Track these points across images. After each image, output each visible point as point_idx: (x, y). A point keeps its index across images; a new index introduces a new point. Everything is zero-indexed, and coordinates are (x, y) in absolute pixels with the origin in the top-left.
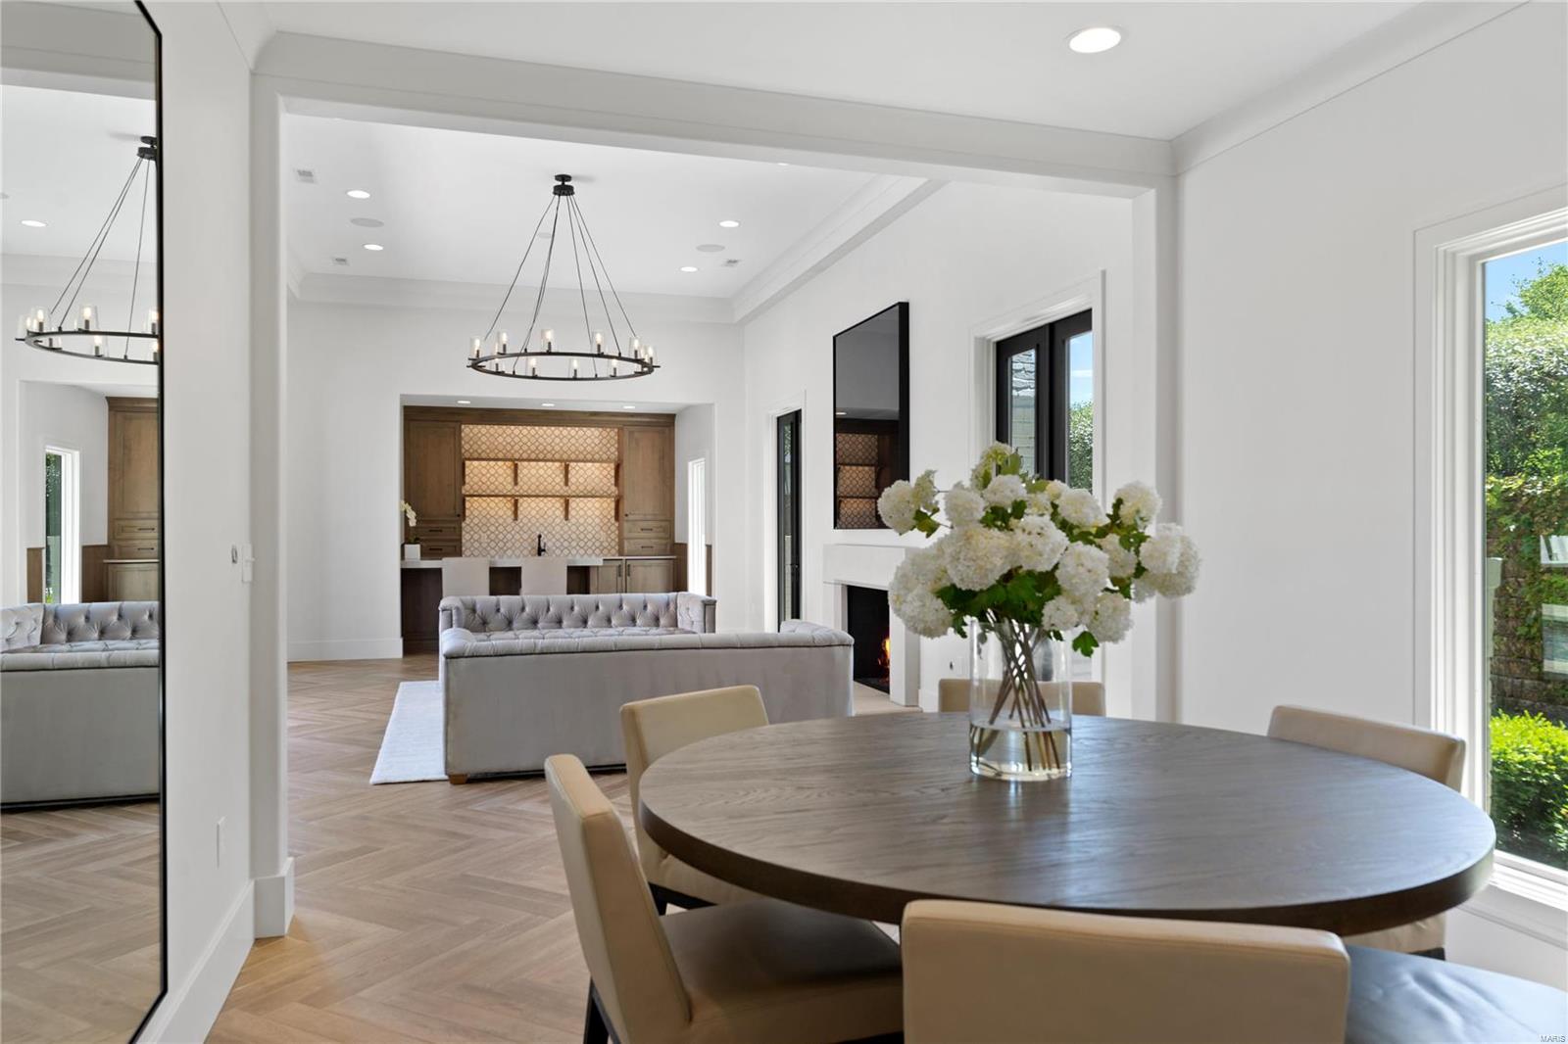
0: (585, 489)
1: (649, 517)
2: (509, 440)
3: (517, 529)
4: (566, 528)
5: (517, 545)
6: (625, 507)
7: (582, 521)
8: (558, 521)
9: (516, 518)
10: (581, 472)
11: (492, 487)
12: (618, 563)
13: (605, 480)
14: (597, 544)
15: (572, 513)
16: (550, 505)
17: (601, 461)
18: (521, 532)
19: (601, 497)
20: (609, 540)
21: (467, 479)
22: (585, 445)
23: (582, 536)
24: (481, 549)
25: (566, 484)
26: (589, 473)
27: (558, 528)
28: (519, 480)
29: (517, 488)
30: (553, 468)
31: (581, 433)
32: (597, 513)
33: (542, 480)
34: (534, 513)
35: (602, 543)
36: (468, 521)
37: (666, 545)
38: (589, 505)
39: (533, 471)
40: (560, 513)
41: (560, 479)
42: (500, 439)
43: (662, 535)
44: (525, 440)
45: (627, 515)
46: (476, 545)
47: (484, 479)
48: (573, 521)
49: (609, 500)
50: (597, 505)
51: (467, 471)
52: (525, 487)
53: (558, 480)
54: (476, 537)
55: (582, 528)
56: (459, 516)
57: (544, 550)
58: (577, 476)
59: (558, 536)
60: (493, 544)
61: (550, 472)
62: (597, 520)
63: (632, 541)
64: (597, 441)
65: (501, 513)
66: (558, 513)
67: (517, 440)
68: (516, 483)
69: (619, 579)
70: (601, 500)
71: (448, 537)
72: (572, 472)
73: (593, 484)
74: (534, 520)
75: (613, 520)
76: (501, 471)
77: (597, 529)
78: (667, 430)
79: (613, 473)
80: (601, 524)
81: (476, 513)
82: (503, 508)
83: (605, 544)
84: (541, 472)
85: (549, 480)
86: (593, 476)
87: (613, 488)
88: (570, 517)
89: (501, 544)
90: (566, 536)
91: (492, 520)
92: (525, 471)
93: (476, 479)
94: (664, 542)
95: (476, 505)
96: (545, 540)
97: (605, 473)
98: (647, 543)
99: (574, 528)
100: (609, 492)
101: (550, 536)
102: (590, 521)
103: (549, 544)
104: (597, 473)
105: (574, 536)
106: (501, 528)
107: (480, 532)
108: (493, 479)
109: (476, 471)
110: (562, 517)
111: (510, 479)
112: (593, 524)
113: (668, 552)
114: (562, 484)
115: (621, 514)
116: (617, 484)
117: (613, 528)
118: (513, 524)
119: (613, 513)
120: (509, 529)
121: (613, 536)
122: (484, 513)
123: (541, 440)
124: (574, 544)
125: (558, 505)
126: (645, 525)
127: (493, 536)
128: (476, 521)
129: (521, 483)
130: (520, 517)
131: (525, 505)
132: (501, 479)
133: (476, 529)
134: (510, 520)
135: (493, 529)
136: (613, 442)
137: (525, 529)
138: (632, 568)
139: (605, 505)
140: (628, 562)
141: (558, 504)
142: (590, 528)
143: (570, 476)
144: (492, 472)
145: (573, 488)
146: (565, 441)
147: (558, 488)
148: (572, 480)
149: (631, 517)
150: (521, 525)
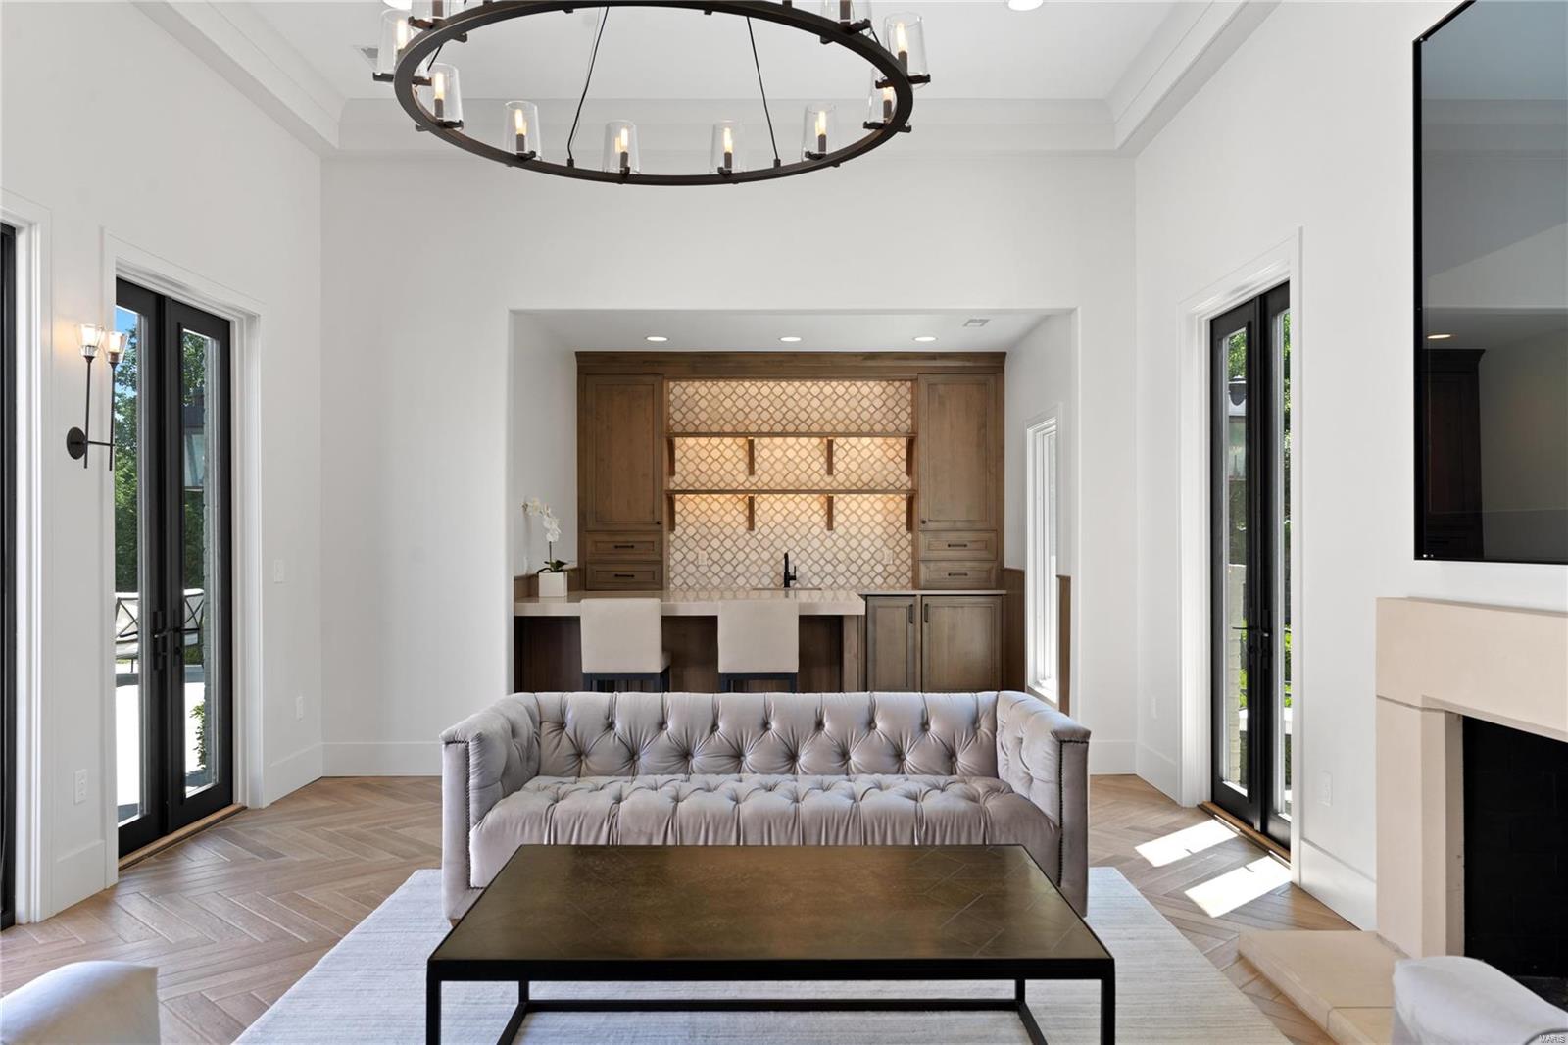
0: (860, 480)
1: (959, 525)
2: (741, 403)
3: (753, 543)
4: (829, 543)
5: (754, 569)
6: (923, 510)
7: (853, 531)
8: (816, 531)
9: (751, 527)
10: (853, 453)
11: (716, 479)
12: (909, 602)
13: (891, 466)
14: (879, 568)
15: (839, 518)
16: (803, 506)
17: (884, 434)
18: (759, 549)
19: (885, 492)
20: (897, 562)
21: (678, 467)
22: (859, 409)
23: (854, 555)
24: (697, 575)
25: (830, 472)
26: (866, 453)
27: (816, 543)
28: (756, 466)
29: (753, 480)
30: (810, 447)
31: (853, 390)
32: (879, 518)
33: (790, 466)
34: (779, 518)
35: (885, 566)
36: (678, 531)
37: (989, 571)
38: (866, 505)
39: (778, 453)
40: (819, 518)
41: (819, 464)
42: (728, 403)
43: (983, 554)
44: (765, 403)
45: (924, 522)
46: (691, 568)
47: (703, 467)
48: (840, 531)
49: (897, 498)
50: (879, 506)
51: (678, 454)
52: (766, 478)
53: (816, 466)
54: (691, 556)
55: (854, 543)
56: (658, 523)
57: (794, 578)
58: (847, 459)
59: (816, 556)
60: (716, 568)
61: (803, 453)
62: (879, 531)
63: (932, 565)
64: (878, 403)
65: (728, 518)
66: (816, 518)
67: (753, 403)
68: (752, 472)
69: (910, 626)
70: (885, 497)
71: (644, 557)
72: (839, 454)
73: (872, 472)
74: (778, 531)
75: (903, 530)
76: (728, 453)
77: (879, 543)
78: (991, 379)
79: (903, 454)
80: (885, 537)
81: (691, 519)
82: (731, 511)
83: (891, 569)
84: (791, 453)
85: (803, 466)
86: (872, 460)
87: (905, 478)
88: (835, 525)
89: (729, 568)
90: (829, 556)
91: (716, 531)
92: (766, 453)
93: (691, 467)
94: (987, 565)
95: (690, 506)
96: (797, 562)
97: (891, 453)
98: (957, 567)
99: (841, 543)
100: (898, 485)
101: (804, 555)
102: (866, 531)
103: (803, 569)
104: (878, 453)
105: (841, 556)
106: (728, 543)
107: (697, 549)
108: (716, 466)
109: (691, 454)
110: (823, 524)
111: (743, 466)
112: (873, 537)
113: (993, 584)
114: (823, 472)
115: (916, 520)
116: (909, 472)
117: (904, 543)
118: (747, 537)
119: (903, 518)
120: (741, 543)
121: (904, 556)
122: (703, 518)
123: (790, 403)
124: (841, 568)
125: (816, 506)
126: (953, 537)
127: (716, 556)
128: (691, 531)
129: (759, 472)
130: (758, 525)
131: (766, 506)
132: (728, 466)
133: (691, 544)
134: (742, 530)
135: (716, 543)
136: (903, 403)
137: (766, 543)
138: (931, 610)
139: (891, 506)
140: (926, 600)
141: (817, 504)
142: (866, 543)
143: (835, 459)
144: (716, 454)
145: (841, 478)
146: (828, 403)
147: (816, 478)
148: (839, 465)
149: (931, 525)
150: (759, 537)
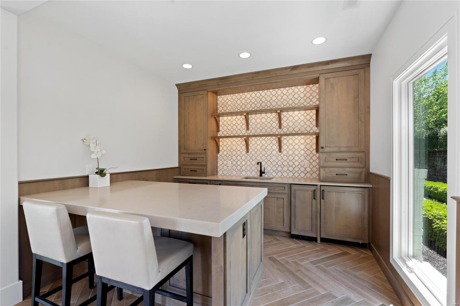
0: (294, 130)
1: (343, 149)
2: (244, 102)
3: (248, 158)
4: (280, 158)
5: (249, 168)
6: (322, 143)
7: (291, 152)
8: (274, 153)
9: (248, 151)
10: (291, 118)
11: (234, 132)
12: (313, 188)
13: (308, 123)
14: (302, 169)
15: (284, 147)
16: (269, 142)
17: (306, 109)
18: (251, 160)
19: (305, 134)
20: (311, 166)
21: (221, 128)
22: (293, 99)
23: (291, 163)
24: (227, 170)
25: (280, 127)
26: (296, 118)
27: (274, 158)
28: (250, 126)
29: (249, 132)
30: (271, 117)
31: (290, 91)
32: (302, 147)
33: (264, 125)
34: (259, 147)
35: (305, 168)
36: (221, 153)
37: (361, 173)
38: (297, 141)
39: (258, 121)
40: (276, 147)
41: (276, 124)
42: (239, 102)
43: (357, 164)
44: (253, 100)
45: (322, 148)
46: (225, 167)
47: (230, 128)
48: (285, 152)
49: (311, 138)
50: (302, 141)
51: (221, 123)
52: (253, 131)
53: (274, 125)
54: (225, 163)
55: (291, 158)
56: (205, 150)
57: (264, 173)
58: (288, 121)
59: (274, 163)
60: (234, 168)
61: (269, 120)
62: (302, 152)
63: (327, 169)
64: (302, 95)
65: (239, 148)
66: (274, 147)
67: (248, 101)
68: (248, 129)
69: (314, 201)
70: (305, 137)
71: (200, 163)
72: (284, 119)
73: (299, 126)
74: (258, 153)
75: (314, 152)
76: (239, 122)
77: (302, 158)
78: (362, 71)
79: (314, 117)
80: (305, 155)
81: (225, 148)
82: (240, 143)
83: (308, 170)
84: (264, 120)
85: (269, 125)
86: (299, 121)
87: (315, 129)
88: (282, 150)
89: (239, 168)
90: (280, 163)
91: (234, 153)
92: (253, 121)
93: (225, 128)
94: (359, 170)
95: (225, 143)
96: (266, 166)
97: (308, 117)
98: (341, 171)
99: (285, 158)
100: (311, 131)
101: (269, 163)
102: (297, 152)
103: (269, 168)
104: (302, 118)
105: (285, 163)
106: (239, 158)
107: (227, 160)
108: (234, 127)
109: (225, 123)
110: (277, 150)
111: (244, 127)
112: (299, 155)
113: (363, 180)
114: (277, 127)
115: (320, 147)
116: (317, 125)
117: (314, 158)
118: (246, 155)
119: (314, 147)
120: (243, 158)
121: (314, 164)
122: (230, 148)
123: (263, 99)
124: (285, 169)
125: (274, 142)
126: (340, 156)
127: (234, 163)
128: (225, 153)
129: (251, 129)
130: (250, 150)
131: (253, 142)
132: (239, 127)
133: (225, 158)
134: (244, 152)
135: (234, 158)
136: (314, 94)
137: (253, 158)
138: (325, 194)
139: (308, 141)
140: (322, 188)
141: (274, 141)
142: (296, 158)
143: (282, 122)
144: (234, 122)
145: (285, 130)
146: (279, 98)
147: (274, 130)
148: (284, 124)
149: (327, 150)
150: (251, 155)
